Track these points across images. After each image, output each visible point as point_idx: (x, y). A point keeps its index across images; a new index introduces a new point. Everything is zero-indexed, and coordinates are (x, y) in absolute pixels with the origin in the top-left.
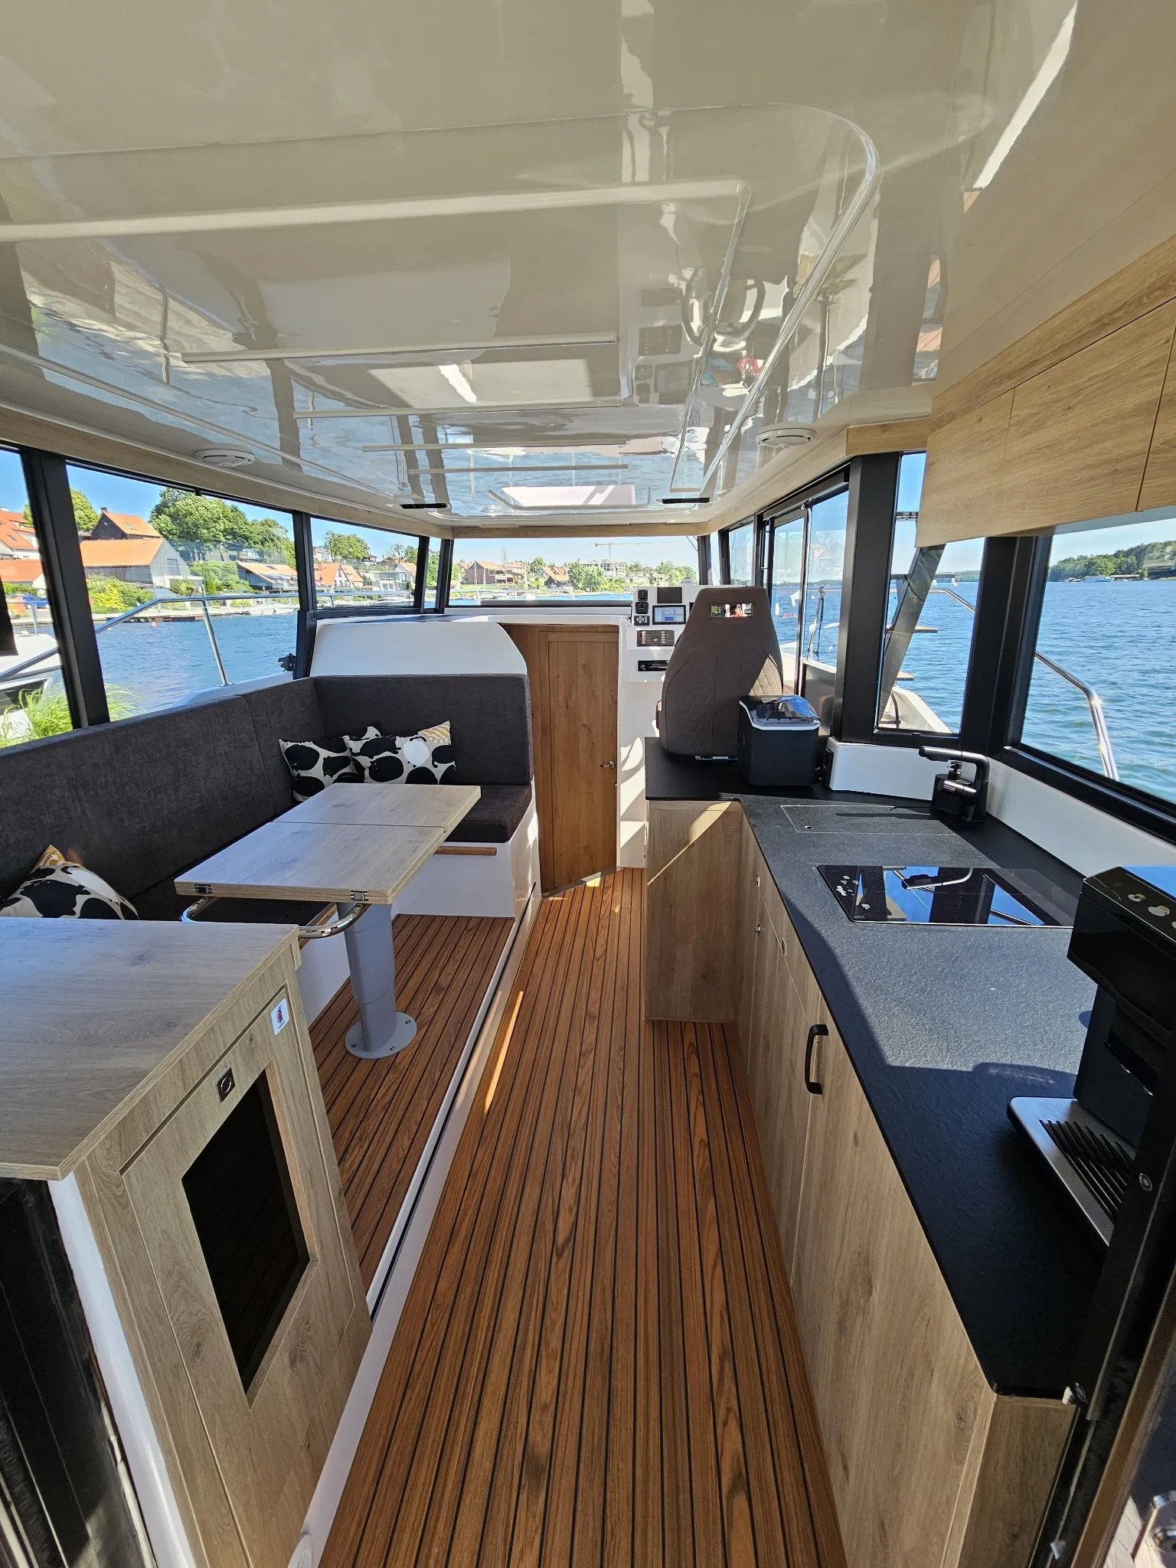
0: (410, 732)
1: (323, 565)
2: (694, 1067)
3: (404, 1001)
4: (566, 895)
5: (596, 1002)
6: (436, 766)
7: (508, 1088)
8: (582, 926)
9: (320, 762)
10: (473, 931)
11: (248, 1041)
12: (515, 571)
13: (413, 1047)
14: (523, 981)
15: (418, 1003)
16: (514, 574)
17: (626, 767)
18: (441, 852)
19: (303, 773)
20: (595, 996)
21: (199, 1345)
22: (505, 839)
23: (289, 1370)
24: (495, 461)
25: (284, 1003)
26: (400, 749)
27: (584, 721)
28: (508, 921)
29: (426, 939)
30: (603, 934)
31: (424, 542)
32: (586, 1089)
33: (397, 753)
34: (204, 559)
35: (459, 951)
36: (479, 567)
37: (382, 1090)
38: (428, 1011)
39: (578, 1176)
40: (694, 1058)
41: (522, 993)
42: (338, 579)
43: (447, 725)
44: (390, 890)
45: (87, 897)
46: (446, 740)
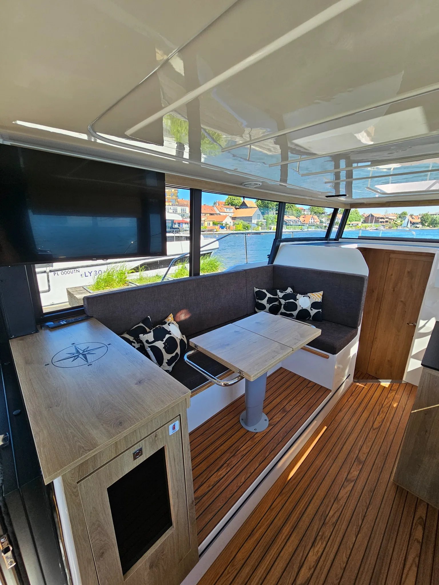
0: (304, 293)
1: (306, 216)
2: (418, 534)
3: (268, 409)
4: (367, 385)
5: (364, 454)
6: (312, 310)
7: (302, 474)
8: (370, 406)
9: (267, 298)
10: (309, 389)
11: (153, 437)
12: (390, 217)
13: (263, 434)
14: (329, 421)
15: (273, 413)
16: (390, 219)
17: (422, 331)
18: (304, 349)
19: (260, 301)
20: (365, 449)
21: (103, 553)
22: (334, 352)
23: (149, 570)
24: (383, 172)
25: (177, 423)
26: (298, 299)
27: (402, 299)
28: (328, 391)
29: (288, 383)
30: (382, 416)
31: (336, 211)
32: (342, 502)
33: (296, 301)
34: (268, 214)
35: (299, 396)
36: (372, 216)
37: (244, 447)
38: (276, 419)
39: (321, 551)
40: (420, 528)
41: (326, 427)
42: (310, 221)
43: (321, 293)
44: (253, 376)
45: (169, 336)
46: (320, 299)
